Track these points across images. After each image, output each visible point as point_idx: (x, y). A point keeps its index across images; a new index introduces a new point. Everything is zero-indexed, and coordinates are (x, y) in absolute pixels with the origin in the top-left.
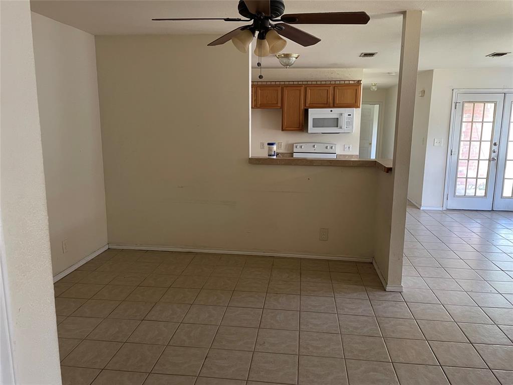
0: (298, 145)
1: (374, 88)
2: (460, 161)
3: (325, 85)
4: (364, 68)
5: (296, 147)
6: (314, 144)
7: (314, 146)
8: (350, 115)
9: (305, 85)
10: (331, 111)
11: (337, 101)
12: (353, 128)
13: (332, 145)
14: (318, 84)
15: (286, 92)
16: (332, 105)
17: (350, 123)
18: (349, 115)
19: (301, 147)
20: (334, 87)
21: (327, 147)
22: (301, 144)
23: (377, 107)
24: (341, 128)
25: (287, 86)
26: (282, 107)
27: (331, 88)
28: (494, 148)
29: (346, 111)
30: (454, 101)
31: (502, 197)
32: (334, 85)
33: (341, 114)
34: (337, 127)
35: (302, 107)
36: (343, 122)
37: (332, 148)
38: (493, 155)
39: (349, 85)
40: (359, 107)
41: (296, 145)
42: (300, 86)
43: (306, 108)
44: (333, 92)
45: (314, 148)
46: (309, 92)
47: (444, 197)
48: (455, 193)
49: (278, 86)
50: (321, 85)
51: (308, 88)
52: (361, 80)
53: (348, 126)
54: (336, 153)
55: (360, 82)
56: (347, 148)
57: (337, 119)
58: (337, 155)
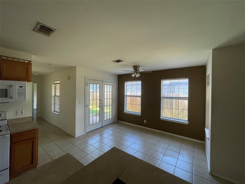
1: (35, 74)
2: (90, 109)
4: (33, 55)
8: (22, 87)
11: (5, 74)
13: (1, 113)
18: (20, 87)
24: (12, 98)
28: (101, 102)
29: (16, 84)
30: (86, 83)
31: (104, 120)
33: (11, 86)
37: (1, 115)
38: (101, 105)
39: (19, 62)
47: (85, 127)
48: (89, 124)
52: (32, 61)
53: (20, 96)
54: (7, 119)
55: (31, 63)
56: (20, 112)
57: (6, 90)
58: (8, 120)
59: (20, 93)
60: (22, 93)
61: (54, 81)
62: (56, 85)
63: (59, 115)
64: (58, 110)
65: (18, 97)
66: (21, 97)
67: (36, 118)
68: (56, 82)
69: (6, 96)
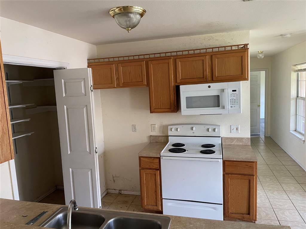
0: (174, 128)
1: (261, 55)
3: (200, 55)
5: (171, 130)
6: (192, 126)
7: (192, 128)
8: (235, 91)
9: (174, 56)
10: (209, 87)
11: (217, 74)
12: (240, 107)
13: (214, 127)
14: (190, 55)
15: (151, 66)
16: (210, 79)
17: (236, 102)
18: (233, 91)
19: (177, 130)
20: (212, 56)
21: (208, 130)
22: (177, 127)
23: (263, 73)
24: (224, 108)
25: (152, 60)
26: (148, 84)
27: (208, 57)
29: (229, 86)
32: (211, 54)
33: (223, 90)
34: (219, 106)
35: (173, 84)
36: (226, 99)
37: (214, 130)
39: (232, 51)
40: (247, 79)
41: (171, 127)
42: (169, 58)
43: (177, 84)
44: (210, 62)
45: (192, 131)
46: (179, 64)
49: (142, 60)
50: (195, 55)
51: (178, 60)
52: (248, 44)
53: (233, 104)
54: (220, 137)
55: (247, 47)
56: (235, 129)
57: (218, 96)
58: (222, 138)
59: (234, 100)
60: (236, 100)
61: (295, 65)
62: (299, 73)
63: (304, 141)
64: (303, 131)
65: (231, 107)
66: (234, 107)
67: (264, 137)
68: (299, 67)
69: (218, 106)
